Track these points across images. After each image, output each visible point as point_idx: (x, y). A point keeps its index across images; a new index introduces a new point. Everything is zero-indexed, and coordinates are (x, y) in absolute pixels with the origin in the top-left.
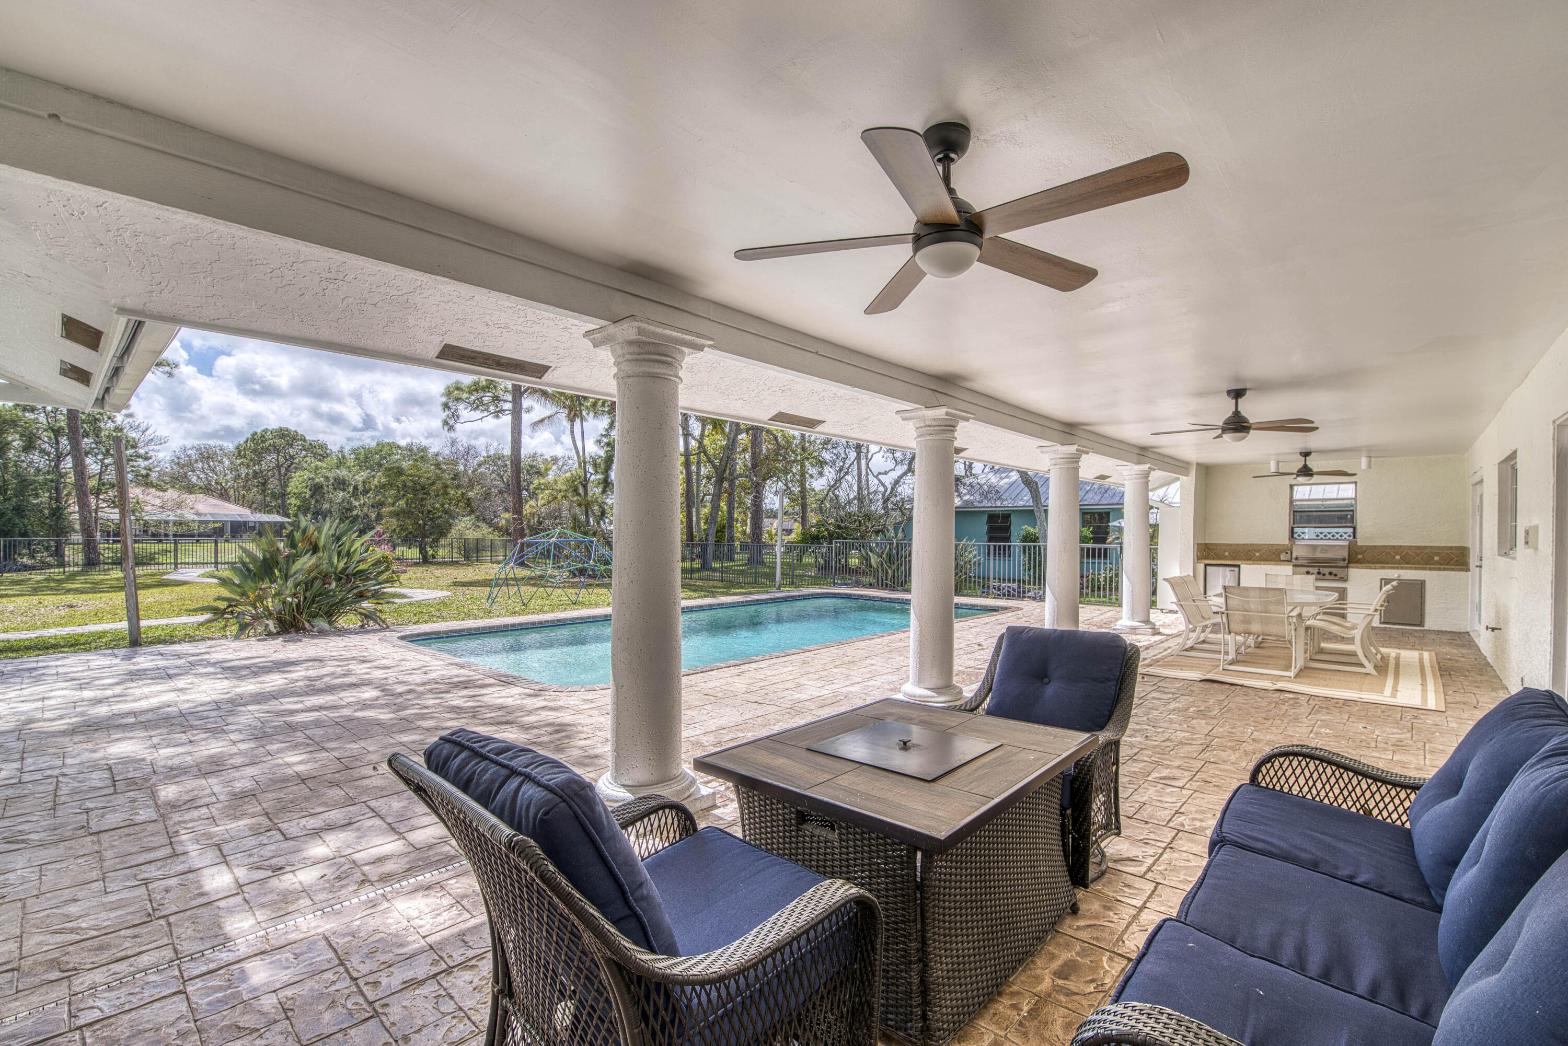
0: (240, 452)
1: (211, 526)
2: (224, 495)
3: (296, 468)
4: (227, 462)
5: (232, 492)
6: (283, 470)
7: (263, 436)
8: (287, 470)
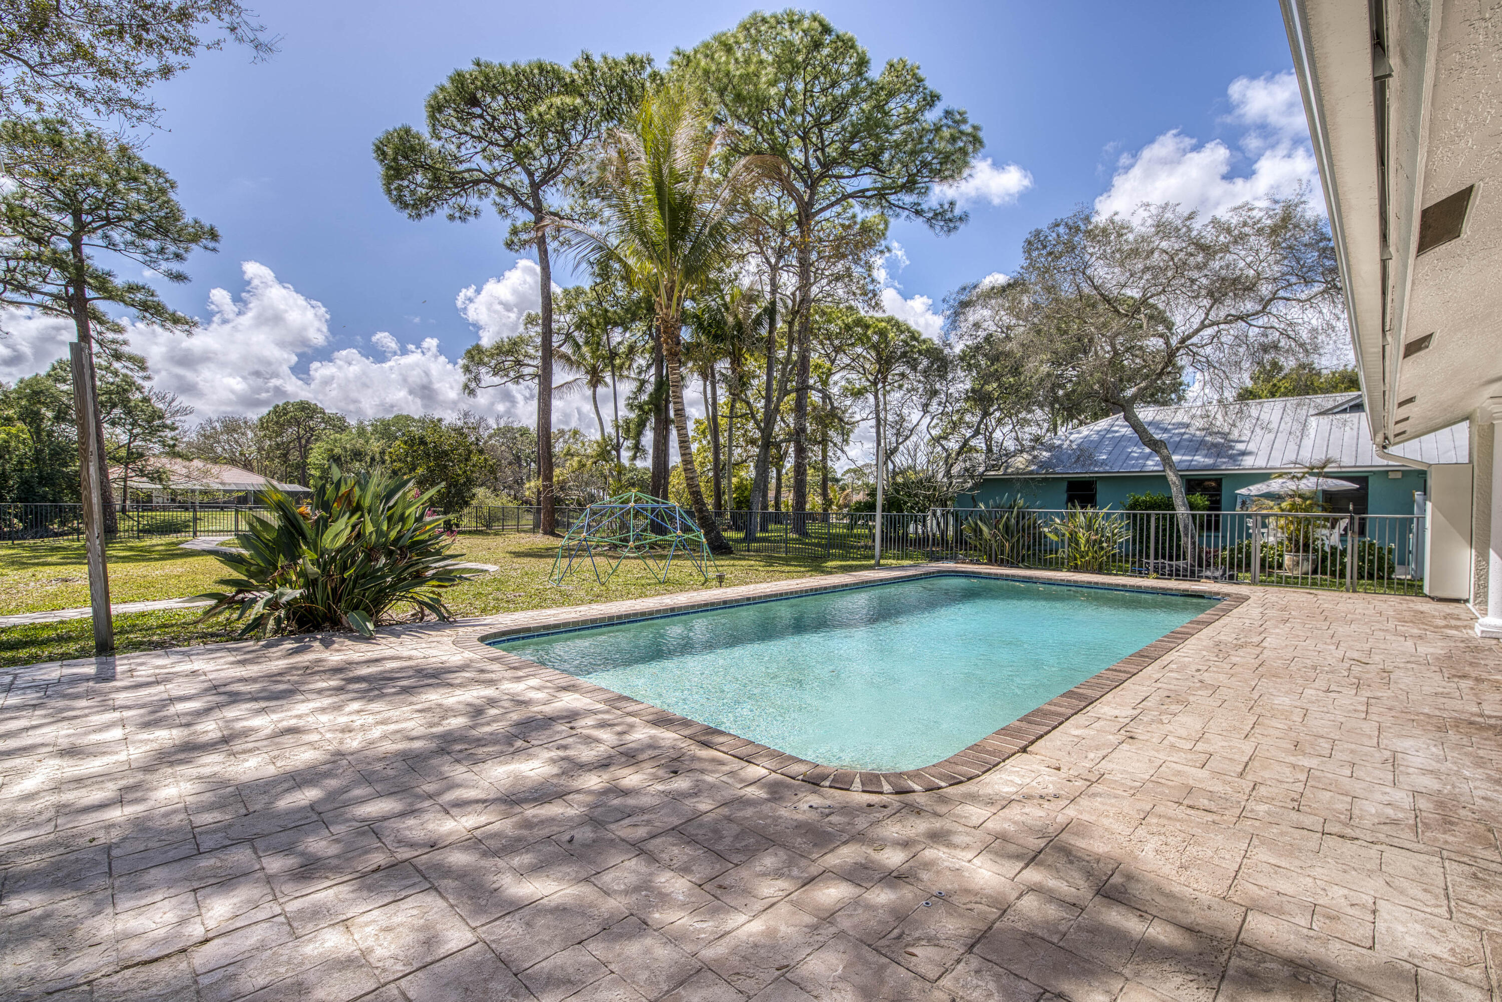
0: (262, 424)
1: (235, 495)
2: (247, 466)
3: (316, 440)
4: (250, 434)
5: (255, 464)
6: (303, 441)
7: (284, 409)
8: (308, 441)
